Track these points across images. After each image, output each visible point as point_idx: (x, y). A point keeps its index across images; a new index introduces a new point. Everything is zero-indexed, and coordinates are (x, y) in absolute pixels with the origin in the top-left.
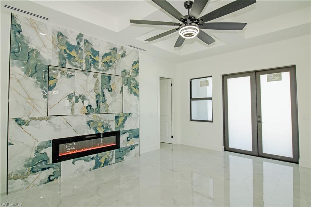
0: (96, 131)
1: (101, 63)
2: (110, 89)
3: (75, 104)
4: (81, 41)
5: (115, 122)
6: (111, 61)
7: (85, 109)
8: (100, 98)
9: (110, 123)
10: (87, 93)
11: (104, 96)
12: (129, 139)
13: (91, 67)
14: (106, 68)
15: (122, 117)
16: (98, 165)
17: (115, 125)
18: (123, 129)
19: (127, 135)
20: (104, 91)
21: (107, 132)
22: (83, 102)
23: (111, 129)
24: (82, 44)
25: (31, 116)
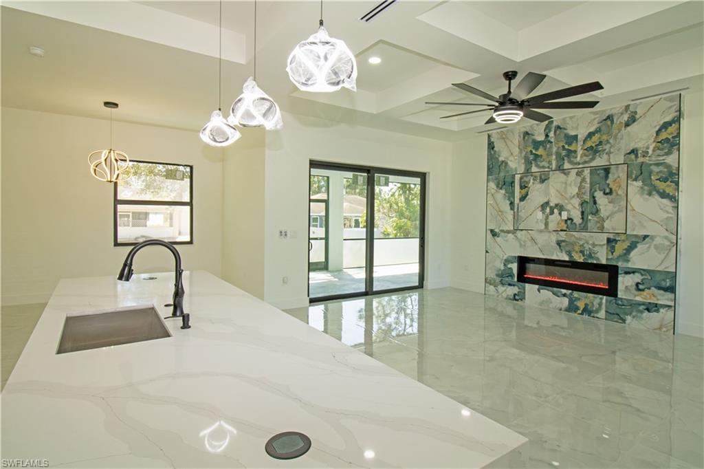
0: (570, 256)
1: (580, 152)
2: (607, 191)
3: (550, 216)
4: (550, 131)
5: (607, 248)
6: (601, 143)
7: (563, 224)
8: (589, 208)
9: (596, 249)
10: (566, 201)
11: (595, 202)
12: (641, 287)
13: (564, 163)
14: (591, 157)
15: (624, 241)
16: (572, 308)
17: (607, 253)
18: (625, 264)
19: (637, 278)
20: (596, 194)
21: (590, 262)
22: (560, 214)
23: (598, 259)
24: (552, 134)
25: (501, 228)
